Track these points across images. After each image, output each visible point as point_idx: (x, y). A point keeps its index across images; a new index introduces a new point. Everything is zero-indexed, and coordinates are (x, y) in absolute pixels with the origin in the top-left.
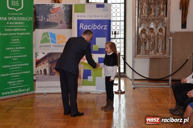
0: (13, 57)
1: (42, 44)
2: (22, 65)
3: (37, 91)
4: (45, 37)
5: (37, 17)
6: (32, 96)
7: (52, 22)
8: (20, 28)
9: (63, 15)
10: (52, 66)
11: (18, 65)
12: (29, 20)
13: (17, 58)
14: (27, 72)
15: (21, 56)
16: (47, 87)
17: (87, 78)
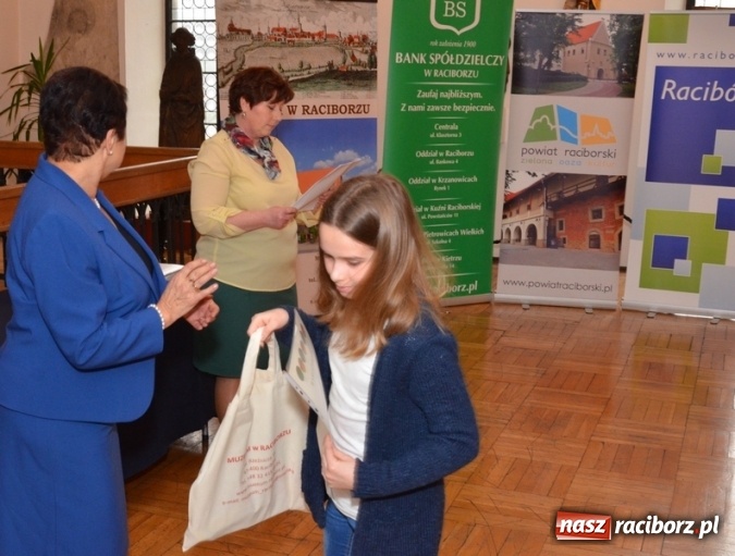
0: (434, 181)
1: (529, 145)
2: (460, 207)
3: (501, 294)
4: (540, 120)
5: (522, 54)
6: (482, 308)
7: (568, 71)
8: (466, 89)
9: (610, 52)
10: (556, 216)
11: (449, 208)
12: (494, 64)
13: (447, 184)
14: (473, 232)
15: (460, 180)
16: (534, 284)
17: (671, 266)
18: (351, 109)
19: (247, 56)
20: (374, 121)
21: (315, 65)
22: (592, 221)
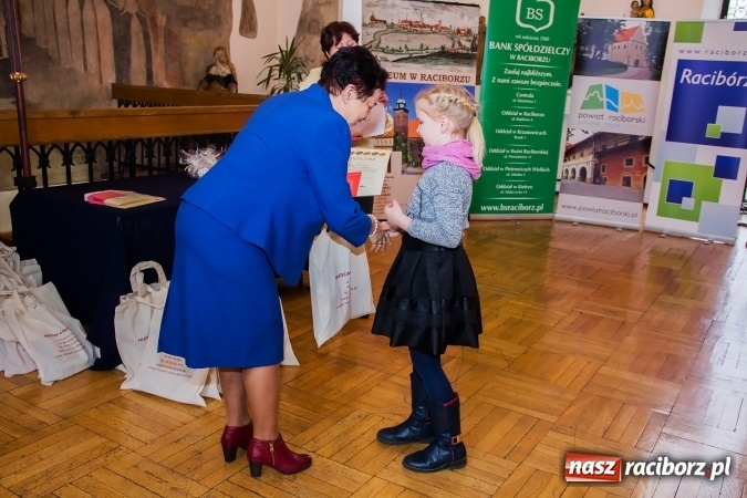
0: (514, 132)
2: (533, 152)
3: (560, 214)
4: (593, 95)
5: (583, 47)
7: (615, 60)
8: (540, 70)
9: (644, 48)
10: (600, 162)
11: (525, 152)
12: (562, 53)
13: (523, 135)
14: (542, 170)
15: (533, 133)
16: (583, 209)
17: (680, 201)
18: (456, 79)
19: (382, 38)
20: (473, 88)
21: (431, 47)
22: (625, 167)
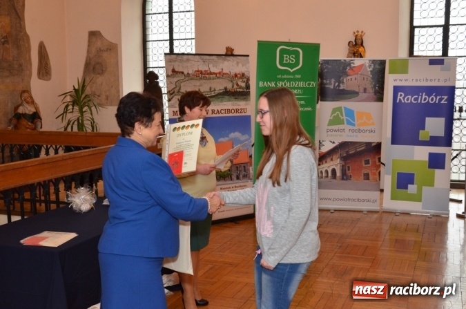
1: (330, 127)
4: (335, 115)
5: (325, 81)
7: (349, 89)
12: (311, 86)
16: (336, 199)
17: (406, 188)
18: (237, 111)
19: (182, 85)
20: (249, 117)
21: (217, 89)
22: (364, 166)
